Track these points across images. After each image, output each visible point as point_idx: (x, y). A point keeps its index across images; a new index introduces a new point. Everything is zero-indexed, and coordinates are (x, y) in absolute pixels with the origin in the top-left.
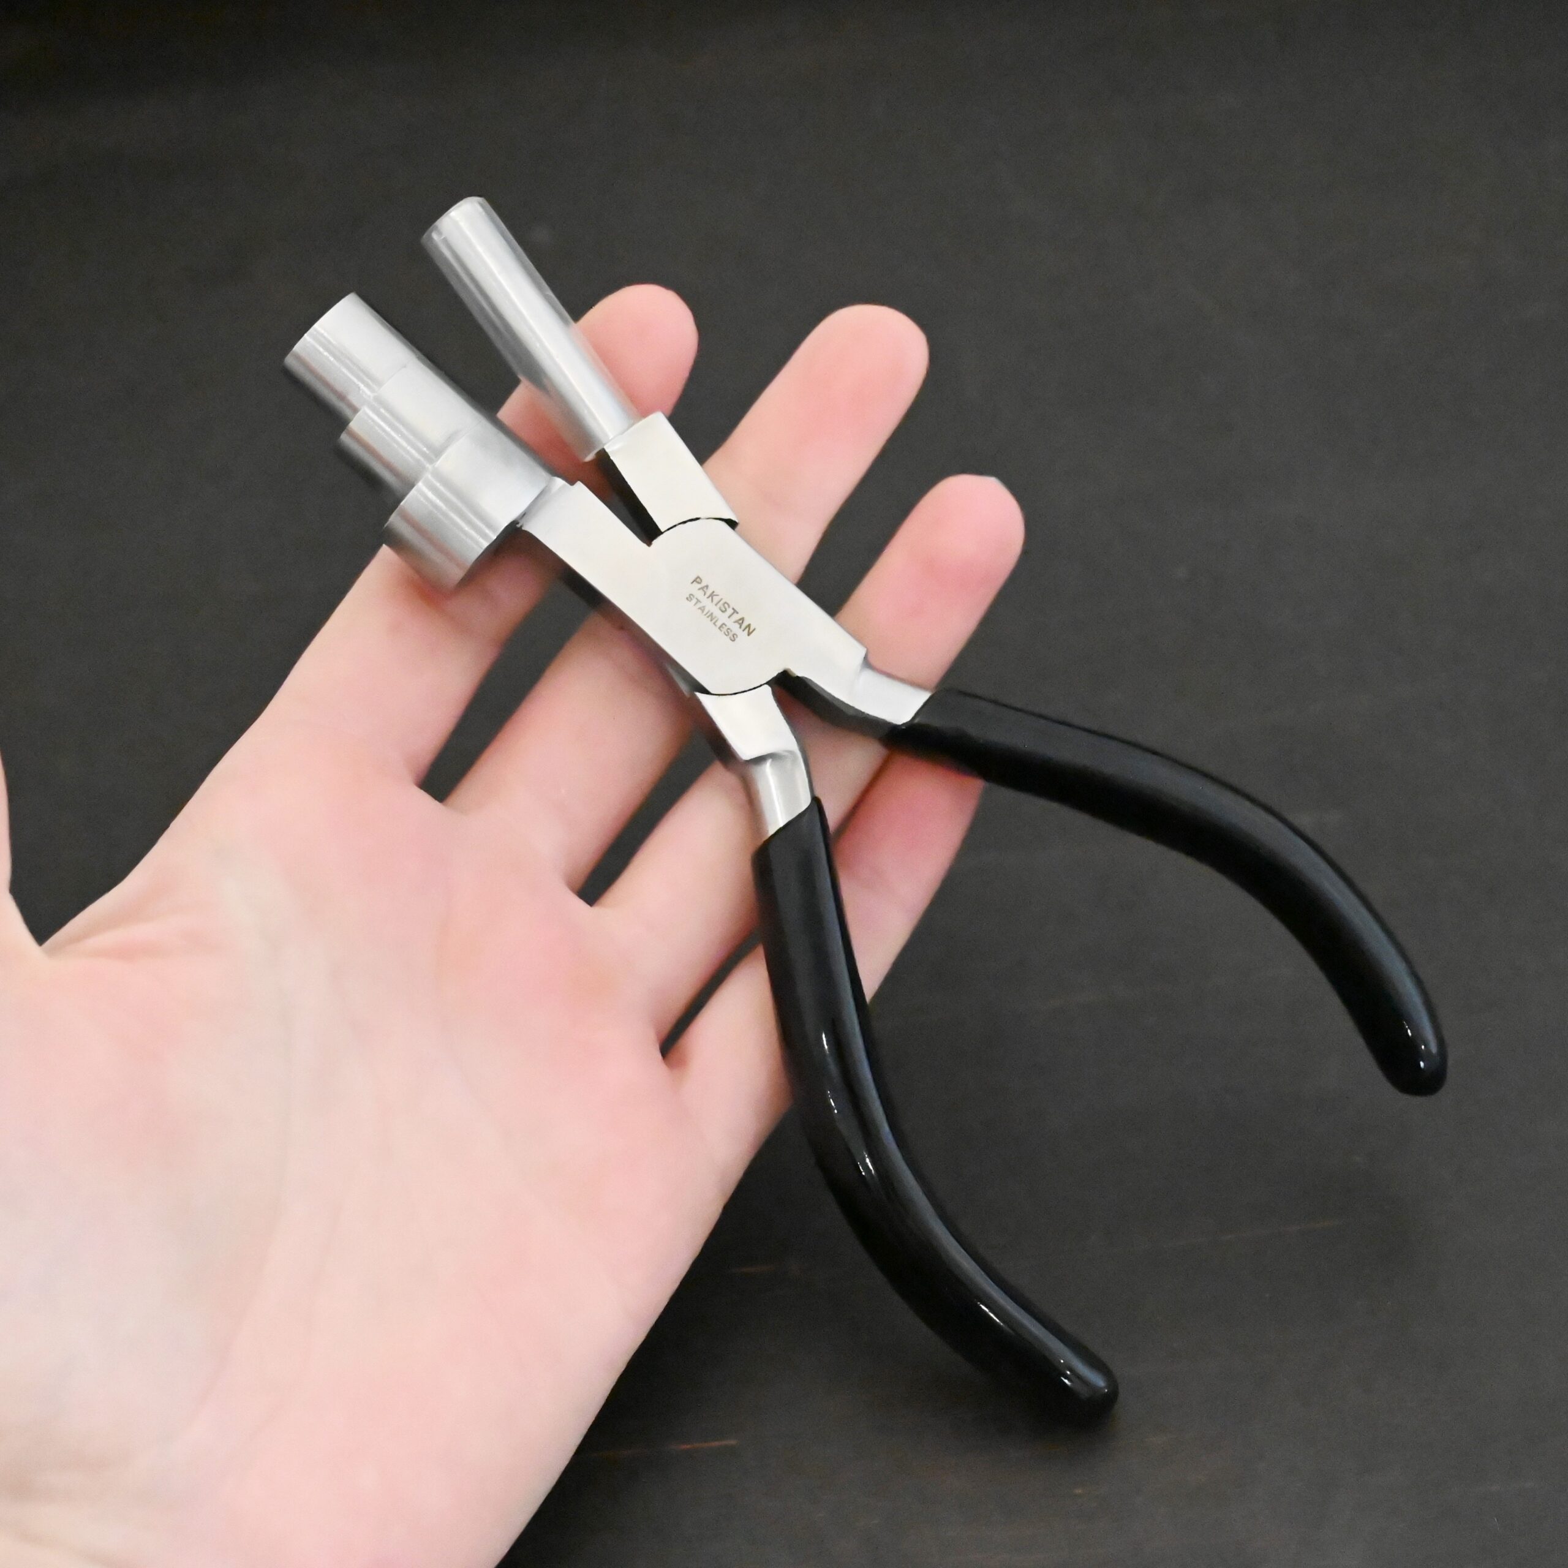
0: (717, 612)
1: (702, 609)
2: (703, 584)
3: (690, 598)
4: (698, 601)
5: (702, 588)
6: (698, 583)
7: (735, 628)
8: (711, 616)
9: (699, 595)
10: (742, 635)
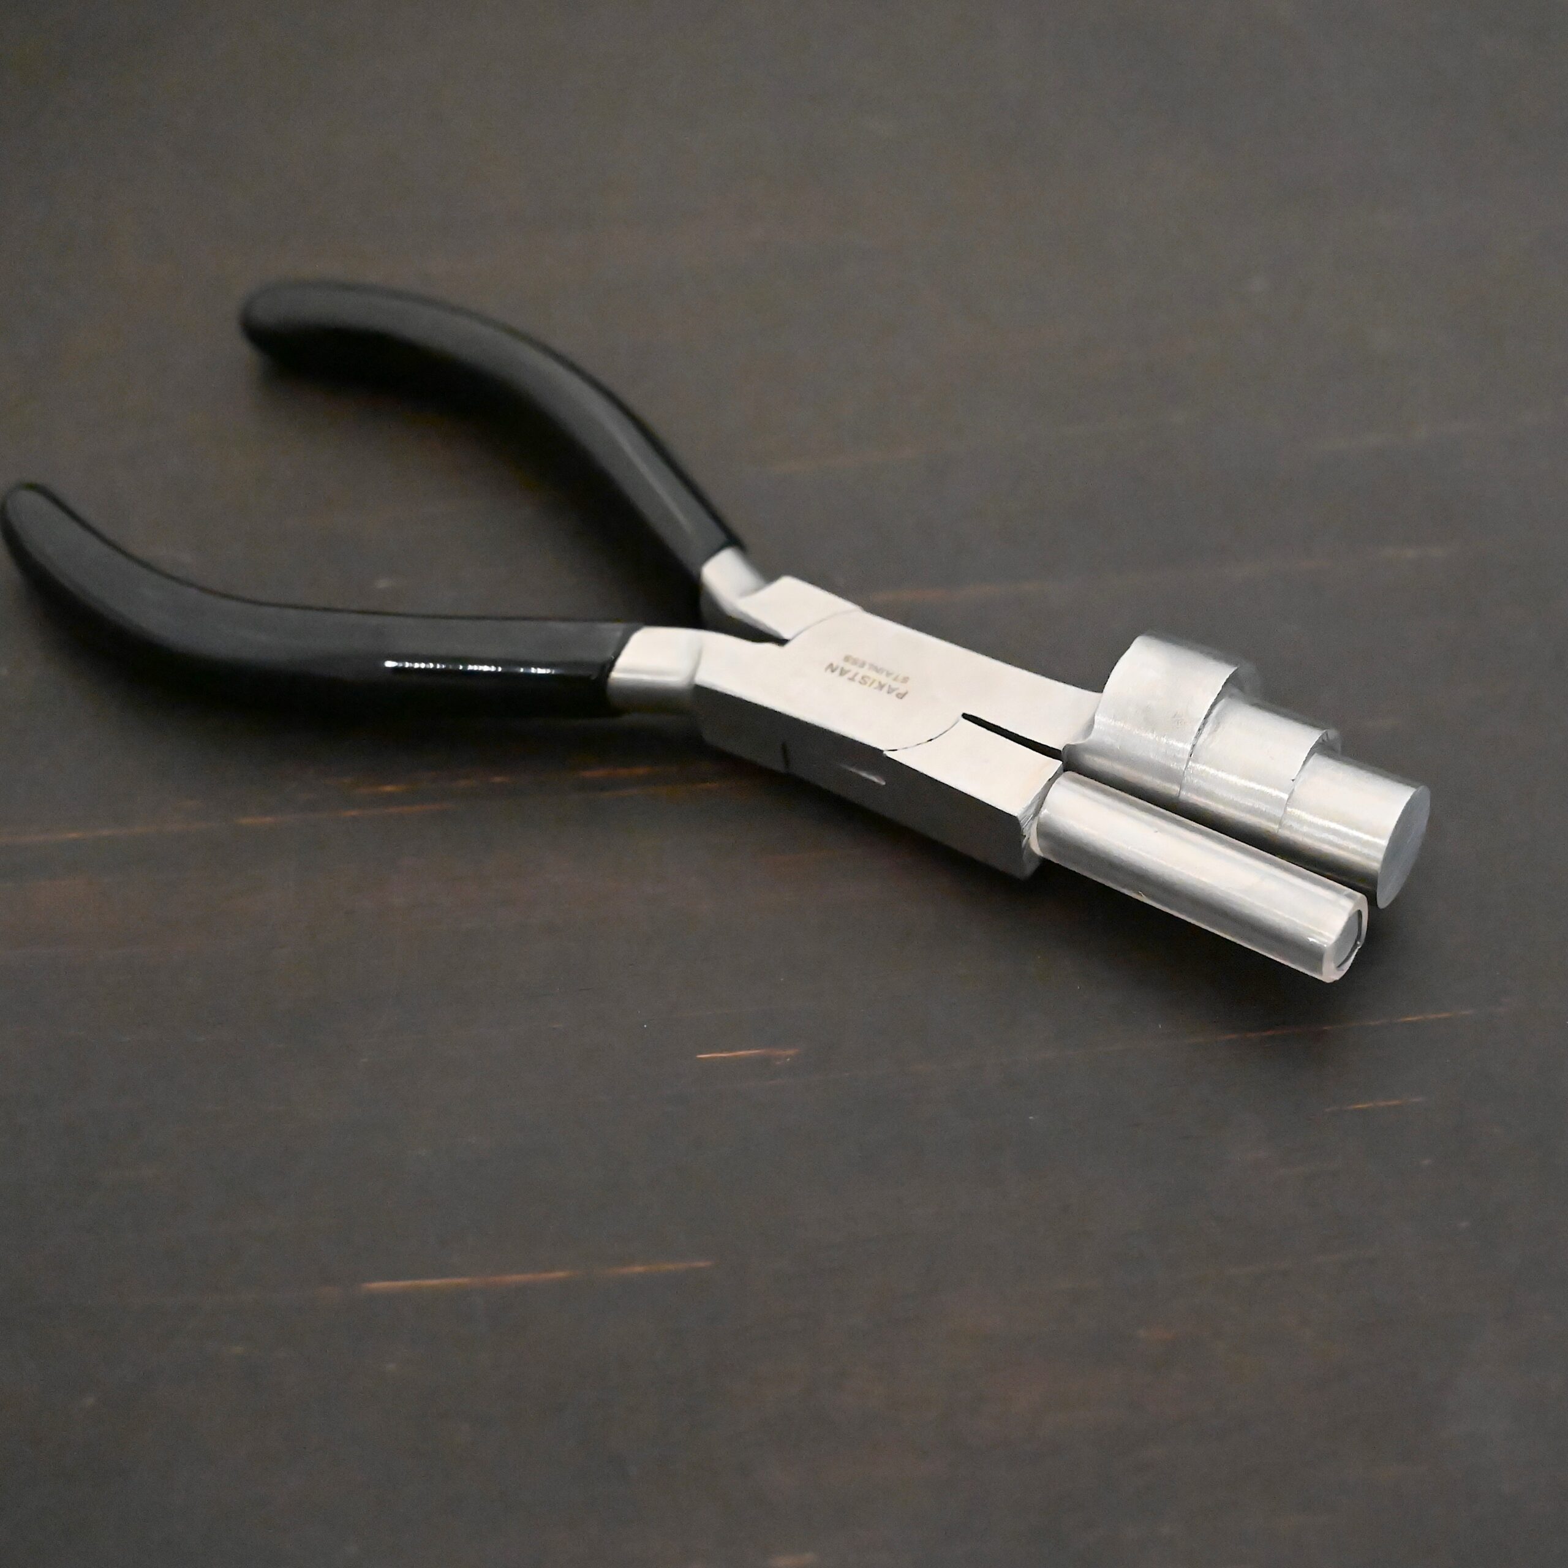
0: (873, 675)
1: (888, 674)
2: (895, 693)
3: (905, 680)
4: (895, 679)
5: (893, 690)
6: (899, 694)
7: (847, 666)
8: (878, 670)
9: (895, 685)
10: (839, 662)
